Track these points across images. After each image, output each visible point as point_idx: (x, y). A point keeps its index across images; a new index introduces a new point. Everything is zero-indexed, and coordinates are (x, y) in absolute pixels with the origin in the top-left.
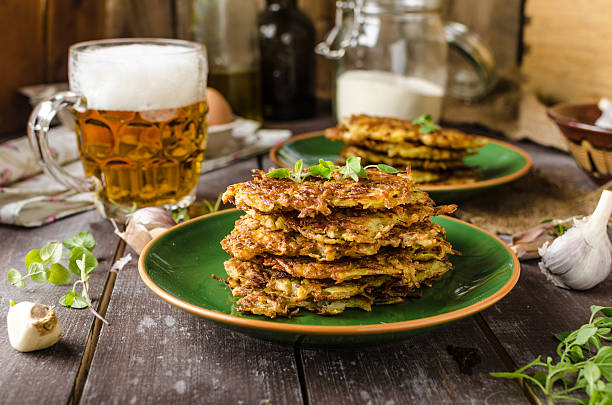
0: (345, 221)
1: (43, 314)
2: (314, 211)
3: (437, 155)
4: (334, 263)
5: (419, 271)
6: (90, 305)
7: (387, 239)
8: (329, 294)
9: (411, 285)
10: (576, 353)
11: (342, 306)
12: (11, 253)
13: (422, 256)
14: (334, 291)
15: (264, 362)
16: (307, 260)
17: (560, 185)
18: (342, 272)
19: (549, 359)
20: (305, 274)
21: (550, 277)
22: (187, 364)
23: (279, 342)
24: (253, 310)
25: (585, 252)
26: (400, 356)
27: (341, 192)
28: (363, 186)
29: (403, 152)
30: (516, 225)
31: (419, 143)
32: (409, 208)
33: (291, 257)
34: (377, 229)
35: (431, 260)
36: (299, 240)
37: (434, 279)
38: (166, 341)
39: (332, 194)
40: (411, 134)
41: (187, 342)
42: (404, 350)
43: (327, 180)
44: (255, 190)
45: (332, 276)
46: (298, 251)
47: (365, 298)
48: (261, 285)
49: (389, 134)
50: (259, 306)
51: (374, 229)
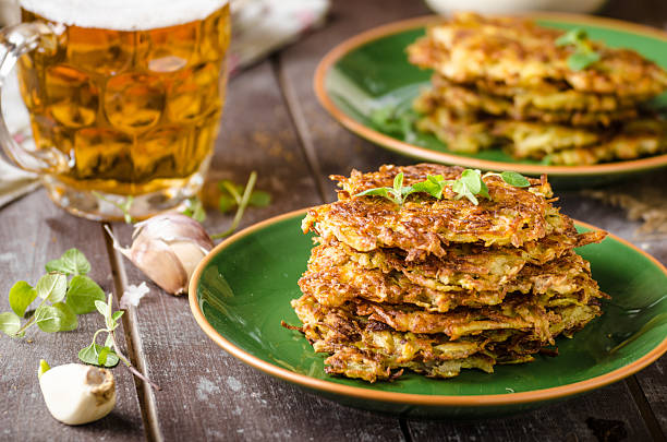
0: (462, 262)
1: (100, 380)
2: (425, 252)
4: (450, 313)
5: (552, 324)
7: (514, 283)
8: (442, 352)
9: (543, 340)
11: (457, 367)
13: (559, 302)
14: (447, 350)
15: (366, 437)
16: (411, 308)
18: (459, 325)
20: (411, 327)
22: (275, 438)
23: (380, 413)
24: (347, 373)
26: (529, 430)
27: (456, 223)
28: (484, 213)
29: (540, 101)
32: (545, 243)
33: (391, 305)
34: (501, 271)
35: (572, 306)
36: (401, 282)
37: (576, 329)
38: (239, 410)
39: (446, 226)
40: (551, 72)
41: (266, 413)
42: (533, 421)
43: (436, 199)
44: (346, 219)
45: (446, 331)
46: (401, 298)
47: (486, 356)
48: (350, 337)
49: (517, 75)
50: (354, 368)
51: (498, 271)
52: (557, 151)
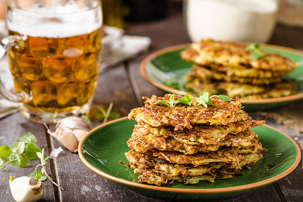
0: (200, 132)
1: (36, 184)
2: (183, 127)
3: (262, 74)
4: (194, 155)
5: (241, 160)
7: (223, 141)
8: (191, 172)
9: (237, 168)
11: (198, 179)
13: (244, 151)
14: (193, 171)
16: (177, 153)
18: (198, 160)
20: (177, 161)
23: (163, 199)
24: (148, 182)
27: (197, 115)
28: (210, 111)
31: (249, 66)
32: (237, 124)
33: (167, 152)
34: (217, 136)
35: (250, 153)
36: (173, 142)
37: (252, 165)
38: (99, 199)
39: (192, 116)
40: (243, 60)
41: (111, 200)
43: (189, 106)
44: (148, 113)
45: (192, 163)
46: (173, 149)
47: (211, 175)
48: (150, 167)
49: (228, 61)
50: (151, 179)
51: (216, 136)
52: (246, 95)
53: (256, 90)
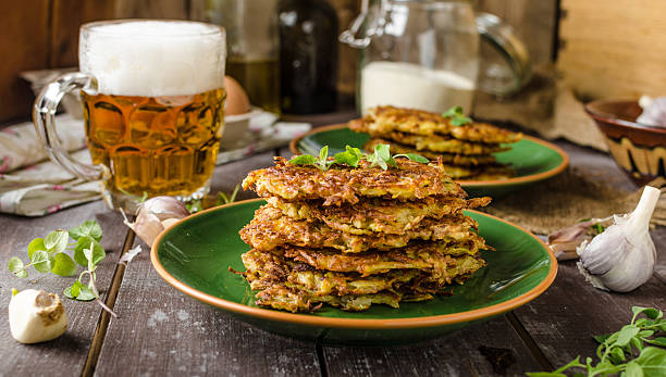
0: (373, 211)
2: (340, 199)
3: (468, 149)
4: (361, 255)
5: (450, 267)
6: (97, 296)
7: (416, 230)
8: (355, 288)
9: (441, 281)
10: (617, 355)
11: (368, 302)
12: (10, 243)
13: (453, 250)
14: (359, 286)
15: (284, 359)
16: (332, 251)
17: (598, 185)
18: (369, 264)
19: (589, 360)
20: (329, 266)
21: (588, 278)
22: (202, 359)
23: (295, 337)
24: (273, 304)
25: (626, 252)
26: (429, 355)
27: (369, 180)
28: (392, 174)
29: (432, 146)
30: (552, 225)
31: (450, 137)
32: (440, 199)
33: (309, 249)
34: (406, 220)
35: (463, 256)
36: (323, 230)
37: (466, 277)
38: (179, 335)
39: (359, 182)
40: (441, 127)
41: (202, 337)
42: (433, 348)
43: (353, 168)
44: (277, 176)
45: (358, 269)
46: (322, 242)
47: (393, 294)
48: (281, 278)
49: (417, 126)
50: (280, 300)
51: (404, 220)
53: (458, 173)
